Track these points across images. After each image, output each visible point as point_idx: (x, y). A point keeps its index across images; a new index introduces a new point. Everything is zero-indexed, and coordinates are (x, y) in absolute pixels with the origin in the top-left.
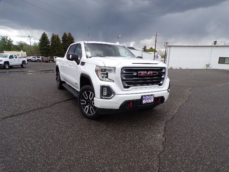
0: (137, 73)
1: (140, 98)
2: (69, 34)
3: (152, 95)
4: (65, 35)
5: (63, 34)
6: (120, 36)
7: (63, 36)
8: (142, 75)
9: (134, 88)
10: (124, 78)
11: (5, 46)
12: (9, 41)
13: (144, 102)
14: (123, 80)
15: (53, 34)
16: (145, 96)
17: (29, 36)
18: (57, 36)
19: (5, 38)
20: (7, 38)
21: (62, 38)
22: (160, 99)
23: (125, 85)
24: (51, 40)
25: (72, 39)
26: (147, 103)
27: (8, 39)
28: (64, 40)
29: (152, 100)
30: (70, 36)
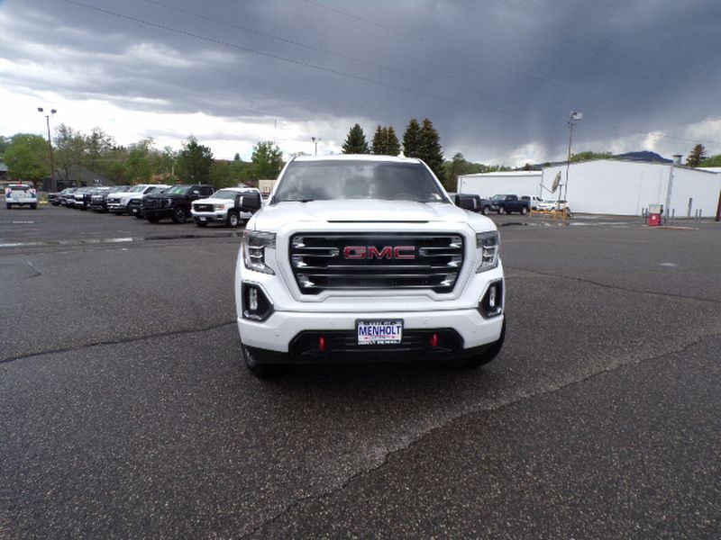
0: (341, 252)
1: (351, 326)
2: (425, 122)
3: (393, 321)
4: (414, 126)
5: (409, 124)
6: (579, 116)
7: (408, 130)
8: (357, 256)
9: (331, 296)
10: (301, 265)
11: (265, 166)
12: (274, 153)
13: (363, 339)
14: (296, 271)
15: (379, 127)
16: (367, 322)
17: (313, 139)
18: (391, 131)
19: (267, 146)
20: (270, 148)
21: (406, 137)
22: (435, 337)
23: (303, 284)
24: (375, 144)
25: (433, 137)
26: (375, 346)
27: (273, 148)
28: (411, 143)
29: (398, 337)
30: (428, 129)
